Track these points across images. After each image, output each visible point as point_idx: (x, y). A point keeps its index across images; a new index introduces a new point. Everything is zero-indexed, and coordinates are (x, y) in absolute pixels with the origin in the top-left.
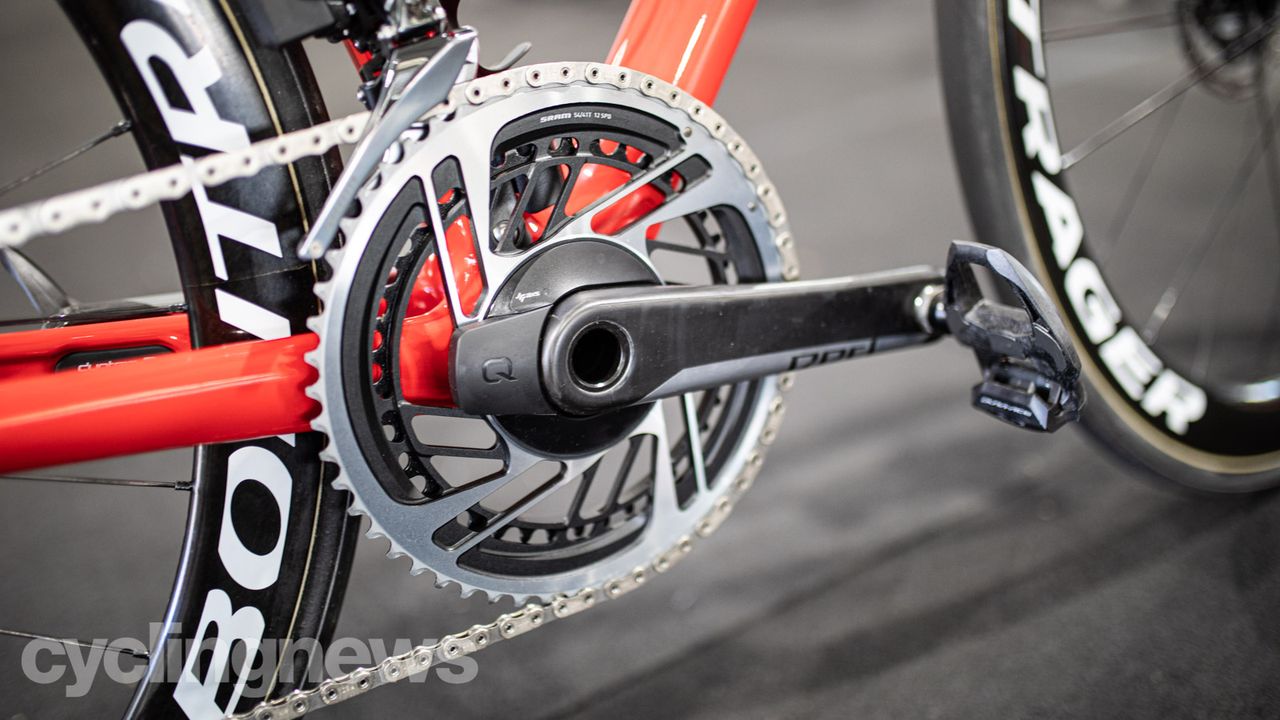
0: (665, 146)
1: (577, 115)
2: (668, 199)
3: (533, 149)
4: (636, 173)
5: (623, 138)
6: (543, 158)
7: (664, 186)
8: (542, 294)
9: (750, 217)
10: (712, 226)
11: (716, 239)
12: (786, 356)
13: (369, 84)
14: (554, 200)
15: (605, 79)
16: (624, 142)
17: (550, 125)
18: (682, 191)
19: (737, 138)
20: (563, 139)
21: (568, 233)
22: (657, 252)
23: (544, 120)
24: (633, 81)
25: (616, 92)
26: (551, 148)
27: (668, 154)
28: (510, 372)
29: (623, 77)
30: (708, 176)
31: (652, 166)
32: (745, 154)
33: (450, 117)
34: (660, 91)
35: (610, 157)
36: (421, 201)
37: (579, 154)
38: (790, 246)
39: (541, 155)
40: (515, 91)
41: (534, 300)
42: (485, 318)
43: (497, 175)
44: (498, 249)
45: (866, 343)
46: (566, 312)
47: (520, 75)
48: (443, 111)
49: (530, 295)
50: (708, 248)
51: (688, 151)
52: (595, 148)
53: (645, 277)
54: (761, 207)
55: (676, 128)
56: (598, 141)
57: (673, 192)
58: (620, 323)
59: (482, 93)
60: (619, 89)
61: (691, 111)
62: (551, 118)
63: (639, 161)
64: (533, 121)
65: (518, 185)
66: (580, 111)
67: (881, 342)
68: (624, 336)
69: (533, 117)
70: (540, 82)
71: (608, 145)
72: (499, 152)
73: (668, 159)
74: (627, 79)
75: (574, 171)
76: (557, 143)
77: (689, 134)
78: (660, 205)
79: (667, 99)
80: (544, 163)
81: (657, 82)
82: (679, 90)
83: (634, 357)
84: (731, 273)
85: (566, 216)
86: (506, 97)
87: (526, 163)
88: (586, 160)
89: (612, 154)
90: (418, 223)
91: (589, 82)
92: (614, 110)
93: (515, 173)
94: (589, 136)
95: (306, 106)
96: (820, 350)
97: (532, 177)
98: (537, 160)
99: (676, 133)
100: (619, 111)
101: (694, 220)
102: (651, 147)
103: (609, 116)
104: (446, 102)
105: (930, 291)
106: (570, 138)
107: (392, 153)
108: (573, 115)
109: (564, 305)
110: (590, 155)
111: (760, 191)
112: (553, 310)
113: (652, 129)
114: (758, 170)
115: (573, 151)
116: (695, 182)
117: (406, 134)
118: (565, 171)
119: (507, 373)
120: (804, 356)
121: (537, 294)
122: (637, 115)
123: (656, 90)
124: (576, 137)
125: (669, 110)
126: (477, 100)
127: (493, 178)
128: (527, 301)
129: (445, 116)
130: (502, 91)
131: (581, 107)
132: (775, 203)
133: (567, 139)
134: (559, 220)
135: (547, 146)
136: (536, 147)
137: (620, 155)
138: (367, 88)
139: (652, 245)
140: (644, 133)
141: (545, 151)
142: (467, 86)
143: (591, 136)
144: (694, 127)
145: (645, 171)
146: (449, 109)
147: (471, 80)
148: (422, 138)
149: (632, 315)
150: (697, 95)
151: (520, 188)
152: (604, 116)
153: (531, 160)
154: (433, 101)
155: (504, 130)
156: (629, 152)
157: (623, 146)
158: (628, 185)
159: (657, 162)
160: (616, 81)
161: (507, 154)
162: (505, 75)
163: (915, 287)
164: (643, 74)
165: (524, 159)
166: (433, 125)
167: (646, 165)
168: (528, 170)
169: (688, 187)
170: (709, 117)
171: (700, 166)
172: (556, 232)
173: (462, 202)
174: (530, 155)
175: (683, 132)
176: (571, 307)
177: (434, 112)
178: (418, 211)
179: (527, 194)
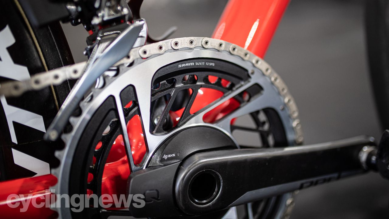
0: (241, 79)
1: (197, 64)
2: (242, 105)
3: (174, 81)
4: (226, 92)
5: (220, 75)
6: (179, 85)
7: (240, 99)
8: (176, 155)
9: (282, 114)
10: (262, 117)
11: (264, 123)
12: (298, 183)
13: (89, 47)
14: (185, 105)
15: (212, 46)
16: (221, 77)
17: (183, 69)
18: (249, 101)
19: (276, 75)
20: (190, 75)
21: (192, 123)
22: (236, 131)
23: (180, 66)
24: (226, 47)
25: (217, 52)
26: (184, 79)
27: (242, 83)
28: (158, 196)
29: (221, 45)
30: (262, 94)
31: (234, 89)
32: (279, 83)
33: (131, 65)
34: (239, 52)
35: (213, 84)
36: (114, 107)
37: (198, 83)
38: (299, 128)
39: (179, 83)
40: (165, 52)
41: (172, 158)
42: (146, 167)
43: (155, 94)
44: (154, 132)
45: (336, 175)
46: (188, 165)
47: (168, 44)
48: (127, 62)
49: (170, 156)
50: (260, 129)
51: (252, 82)
52: (206, 80)
53: (229, 144)
54: (286, 109)
55: (246, 70)
56: (207, 76)
57: (243, 102)
58: (216, 171)
59: (148, 53)
60: (219, 51)
61: (254, 62)
62: (184, 65)
63: (228, 86)
64: (175, 67)
65: (167, 98)
66: (198, 62)
67: (343, 174)
68: (218, 176)
69: (174, 65)
70: (179, 47)
71: (213, 79)
72: (156, 82)
73: (242, 86)
74: (223, 46)
75: (195, 92)
76: (187, 77)
77: (253, 73)
78: (238, 108)
79: (242, 56)
80: (180, 88)
81: (238, 47)
82: (248, 51)
83: (223, 187)
84: (271, 140)
85: (190, 114)
86: (160, 55)
87: (170, 88)
88: (201, 86)
89: (214, 83)
90: (113, 119)
91: (204, 47)
92: (216, 61)
93: (165, 93)
94: (203, 74)
95: (60, 57)
96: (314, 179)
97: (173, 95)
98: (176, 86)
99: (246, 73)
100: (219, 62)
101: (254, 115)
102: (234, 80)
103: (213, 64)
104: (128, 57)
105: (366, 149)
106: (194, 75)
107: (100, 83)
108: (195, 64)
109: (187, 161)
110: (203, 83)
111: (286, 100)
112: (181, 164)
113: (234, 71)
114: (285, 91)
115: (194, 81)
116: (255, 96)
117: (107, 73)
118: (191, 91)
119: (156, 196)
120: (306, 183)
121: (174, 155)
122: (227, 64)
123: (237, 52)
124: (196, 74)
125: (243, 62)
126: (145, 56)
127: (152, 95)
128: (169, 159)
129: (128, 64)
130: (158, 52)
131: (200, 60)
132: (293, 106)
133: (192, 75)
134: (186, 117)
135: (182, 79)
136: (176, 80)
137: (218, 84)
138: (88, 49)
139: (233, 128)
140: (231, 72)
141: (181, 81)
142: (140, 49)
143: (204, 74)
144: (255, 70)
145: (230, 92)
146: (130, 61)
147: (143, 46)
148: (116, 75)
149: (223, 166)
150: (257, 54)
151: (168, 99)
152: (211, 64)
153: (173, 86)
154: (120, 57)
155: (159, 71)
156: (223, 82)
157: (220, 79)
158: (222, 99)
159: (237, 86)
160: (217, 47)
161: (161, 83)
162: (160, 43)
163: (359, 147)
164: (231, 43)
165: (169, 85)
166: (121, 69)
167: (231, 88)
168: (171, 91)
169: (252, 99)
170: (262, 65)
171: (257, 89)
172: (185, 123)
173: (136, 108)
174: (173, 83)
175: (250, 72)
176: (191, 163)
177: (122, 62)
178: (112, 113)
179: (171, 102)
